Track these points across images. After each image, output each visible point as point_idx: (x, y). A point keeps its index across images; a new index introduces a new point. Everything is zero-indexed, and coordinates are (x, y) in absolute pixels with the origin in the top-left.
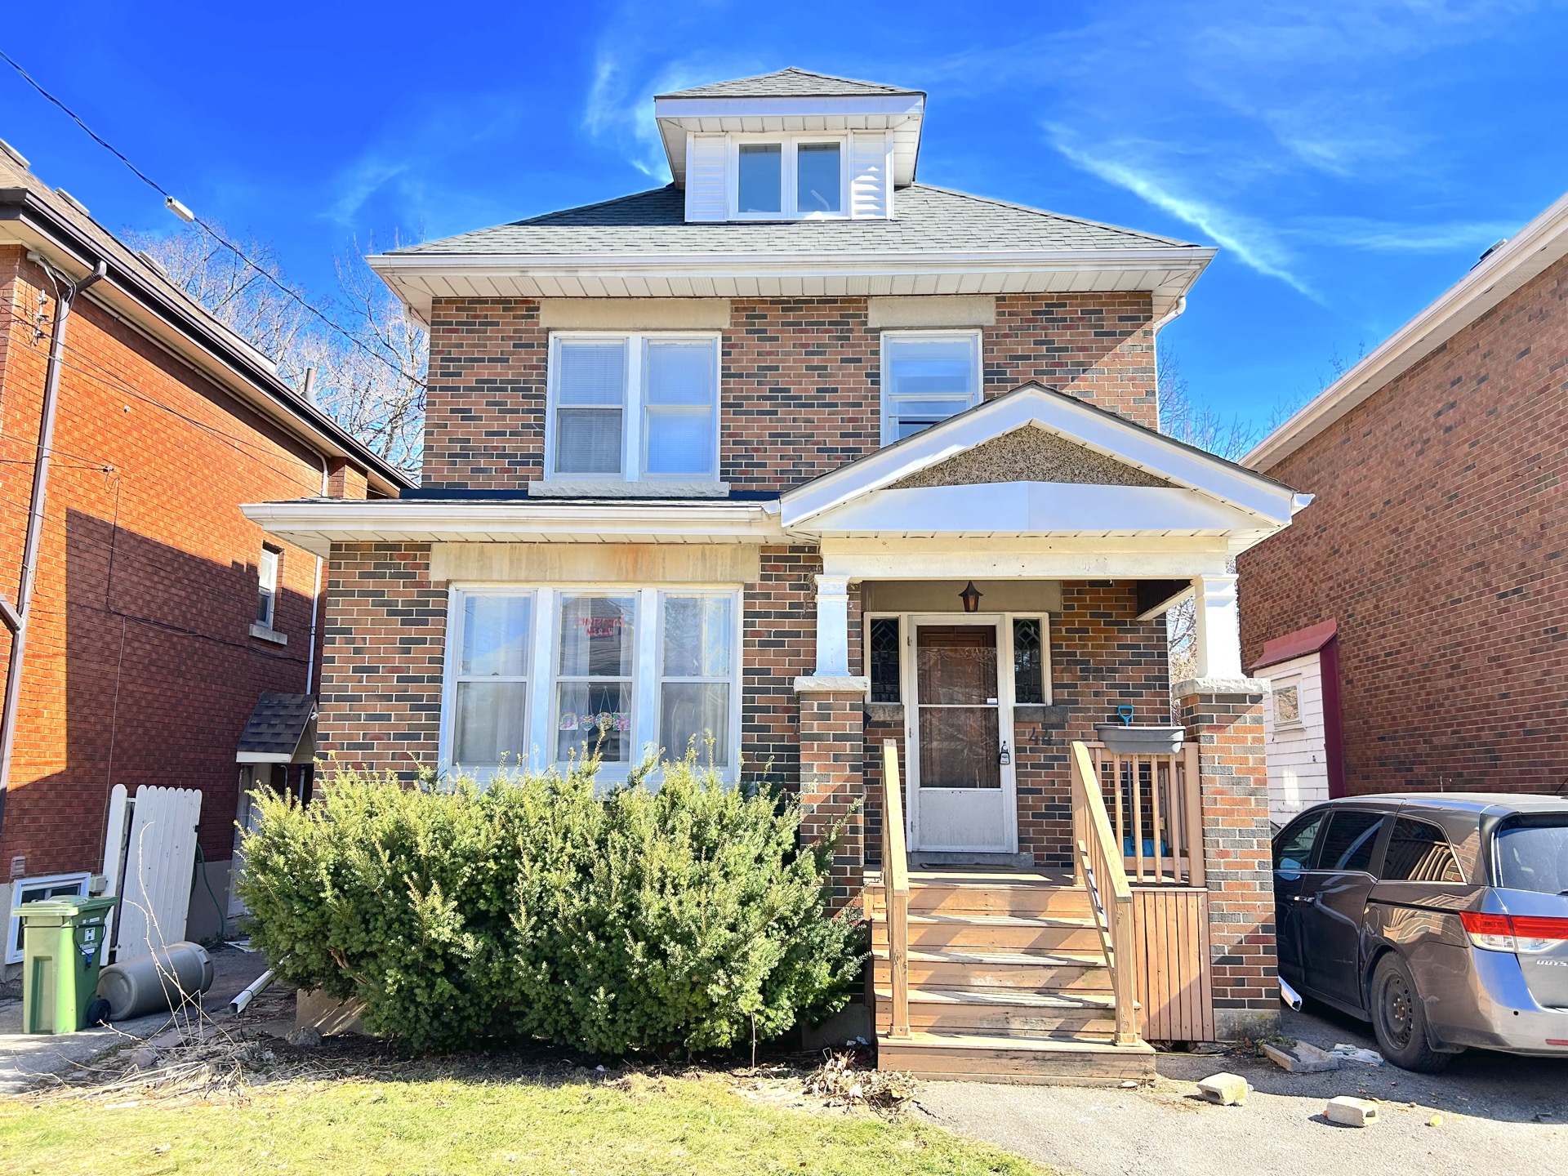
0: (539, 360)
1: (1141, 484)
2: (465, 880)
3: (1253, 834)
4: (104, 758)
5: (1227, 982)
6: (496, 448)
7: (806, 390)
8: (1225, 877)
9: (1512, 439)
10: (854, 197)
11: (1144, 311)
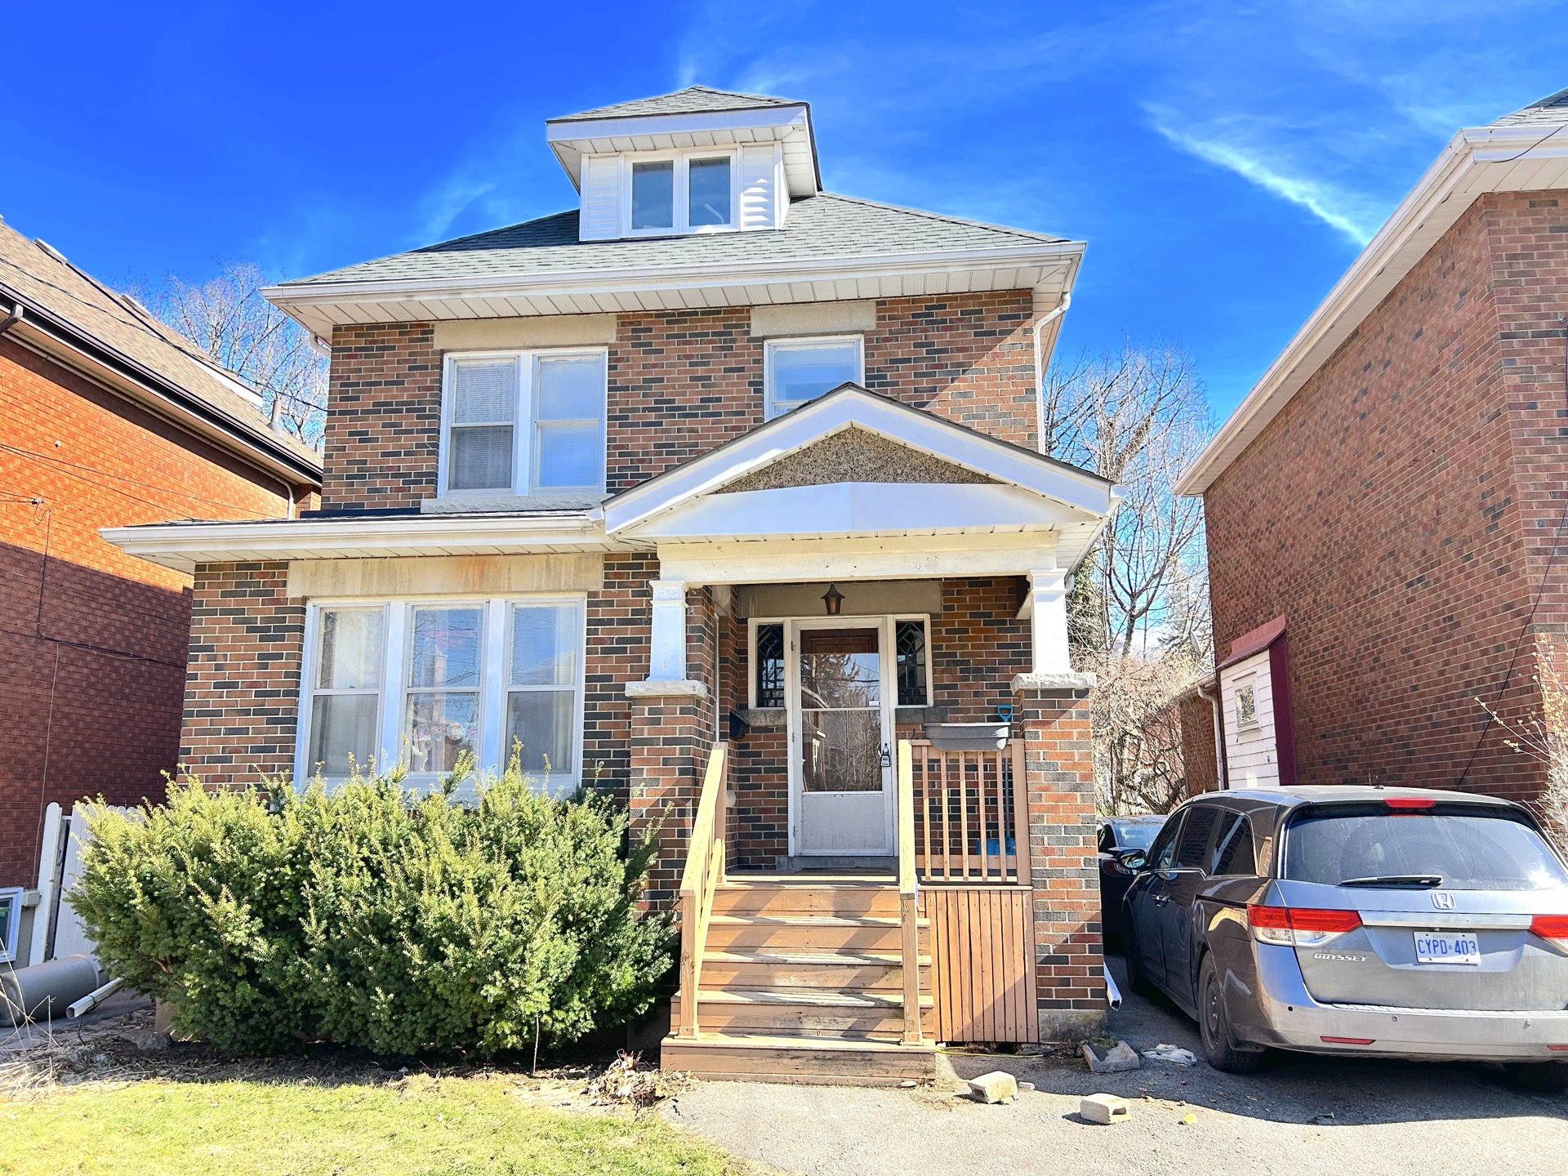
0: (432, 381)
1: (963, 481)
2: (262, 885)
3: (1079, 830)
4: (38, 778)
5: (1051, 982)
6: (391, 468)
7: (690, 401)
8: (1050, 874)
9: (1412, 423)
10: (743, 210)
11: (1024, 309)
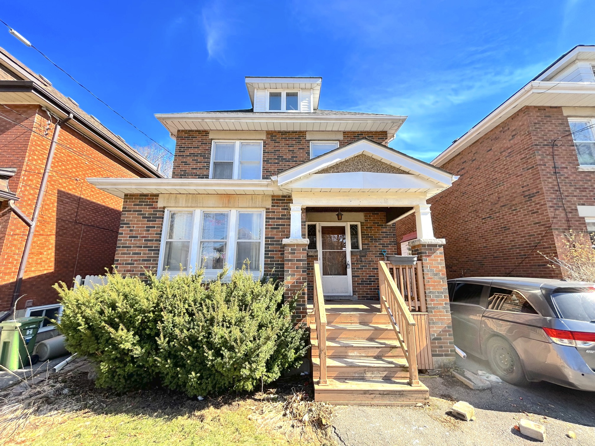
0: (208, 148)
1: (400, 173)
3: (442, 293)
4: (73, 267)
5: (436, 347)
6: (194, 173)
7: (288, 157)
8: (434, 308)
9: (486, 175)
10: (302, 106)
11: (385, 137)
